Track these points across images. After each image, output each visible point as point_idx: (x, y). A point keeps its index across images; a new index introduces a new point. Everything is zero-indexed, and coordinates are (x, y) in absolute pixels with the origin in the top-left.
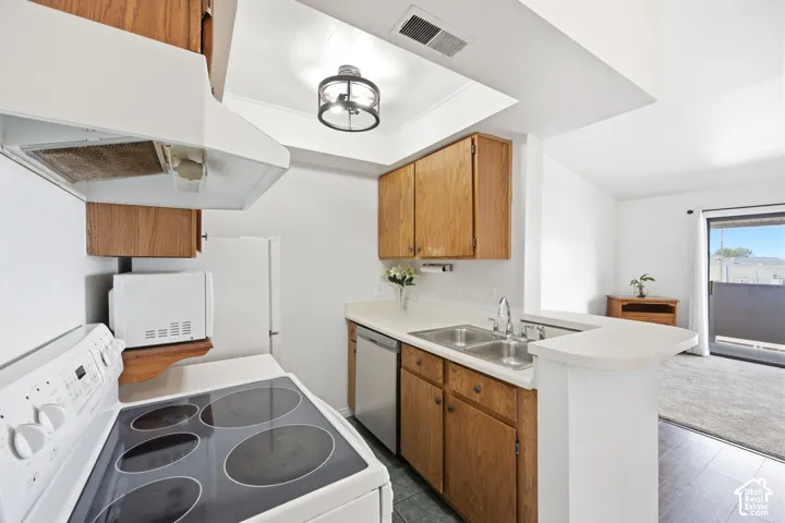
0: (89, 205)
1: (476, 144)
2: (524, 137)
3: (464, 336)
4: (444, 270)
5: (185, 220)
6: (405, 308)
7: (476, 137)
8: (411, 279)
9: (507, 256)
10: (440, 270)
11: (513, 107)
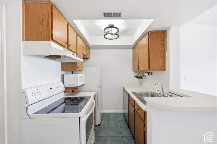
0: (62, 63)
1: (150, 35)
2: (169, 28)
3: (150, 95)
4: (149, 74)
5: (74, 64)
6: (141, 85)
7: (149, 33)
8: (142, 77)
9: (165, 70)
10: (147, 74)
11: (153, 22)
